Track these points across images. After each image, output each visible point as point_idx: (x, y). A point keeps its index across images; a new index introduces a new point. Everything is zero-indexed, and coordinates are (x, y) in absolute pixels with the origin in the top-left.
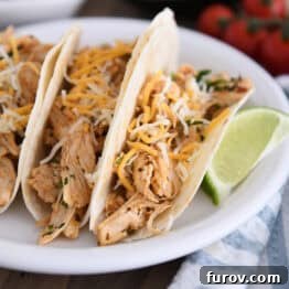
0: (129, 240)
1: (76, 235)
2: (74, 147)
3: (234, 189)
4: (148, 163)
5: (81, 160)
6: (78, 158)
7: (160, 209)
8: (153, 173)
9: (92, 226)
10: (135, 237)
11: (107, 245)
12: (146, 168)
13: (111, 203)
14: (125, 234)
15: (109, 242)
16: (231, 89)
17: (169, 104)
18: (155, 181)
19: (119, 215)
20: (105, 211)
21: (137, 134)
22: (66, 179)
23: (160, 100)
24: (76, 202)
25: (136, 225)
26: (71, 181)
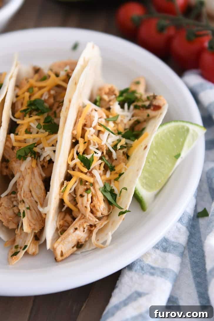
0: (79, 252)
1: (37, 252)
2: (27, 183)
3: (157, 195)
4: (87, 190)
5: (33, 193)
6: (31, 191)
7: (100, 225)
8: (92, 198)
9: (49, 246)
10: (83, 250)
11: (62, 260)
12: (85, 194)
13: (61, 223)
14: (75, 248)
15: (63, 258)
16: (148, 108)
17: (98, 136)
18: (94, 206)
19: (69, 235)
20: (57, 230)
21: (75, 165)
22: (24, 212)
23: (90, 132)
24: (34, 229)
25: (83, 241)
26: (28, 213)
